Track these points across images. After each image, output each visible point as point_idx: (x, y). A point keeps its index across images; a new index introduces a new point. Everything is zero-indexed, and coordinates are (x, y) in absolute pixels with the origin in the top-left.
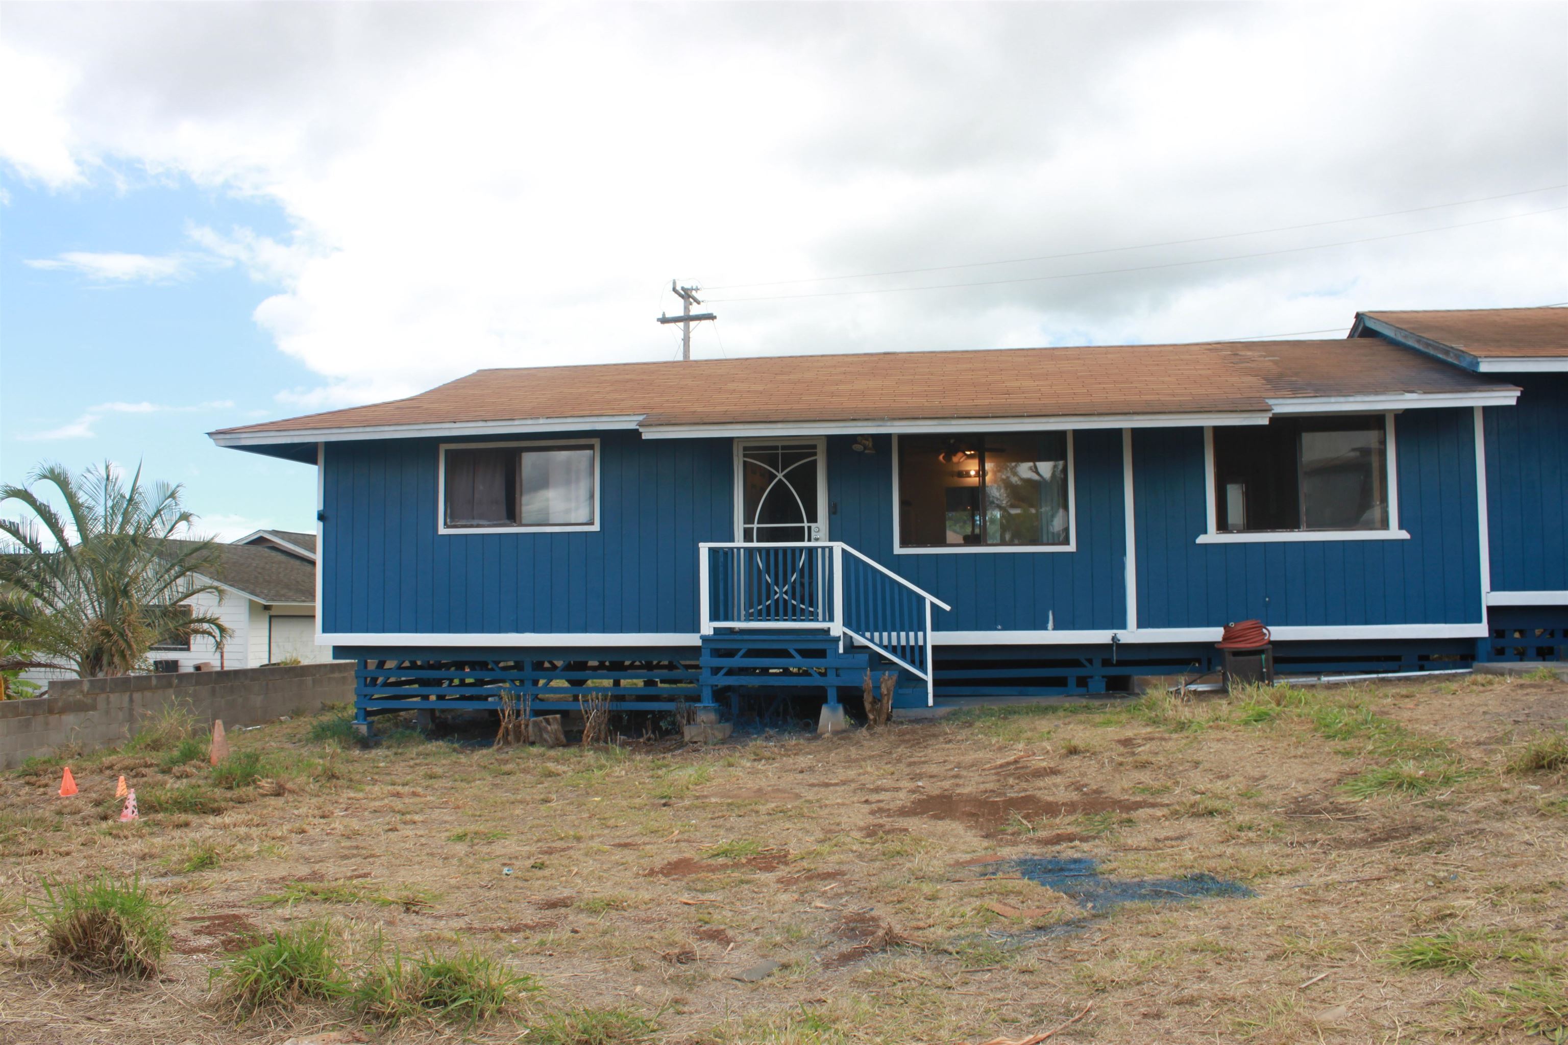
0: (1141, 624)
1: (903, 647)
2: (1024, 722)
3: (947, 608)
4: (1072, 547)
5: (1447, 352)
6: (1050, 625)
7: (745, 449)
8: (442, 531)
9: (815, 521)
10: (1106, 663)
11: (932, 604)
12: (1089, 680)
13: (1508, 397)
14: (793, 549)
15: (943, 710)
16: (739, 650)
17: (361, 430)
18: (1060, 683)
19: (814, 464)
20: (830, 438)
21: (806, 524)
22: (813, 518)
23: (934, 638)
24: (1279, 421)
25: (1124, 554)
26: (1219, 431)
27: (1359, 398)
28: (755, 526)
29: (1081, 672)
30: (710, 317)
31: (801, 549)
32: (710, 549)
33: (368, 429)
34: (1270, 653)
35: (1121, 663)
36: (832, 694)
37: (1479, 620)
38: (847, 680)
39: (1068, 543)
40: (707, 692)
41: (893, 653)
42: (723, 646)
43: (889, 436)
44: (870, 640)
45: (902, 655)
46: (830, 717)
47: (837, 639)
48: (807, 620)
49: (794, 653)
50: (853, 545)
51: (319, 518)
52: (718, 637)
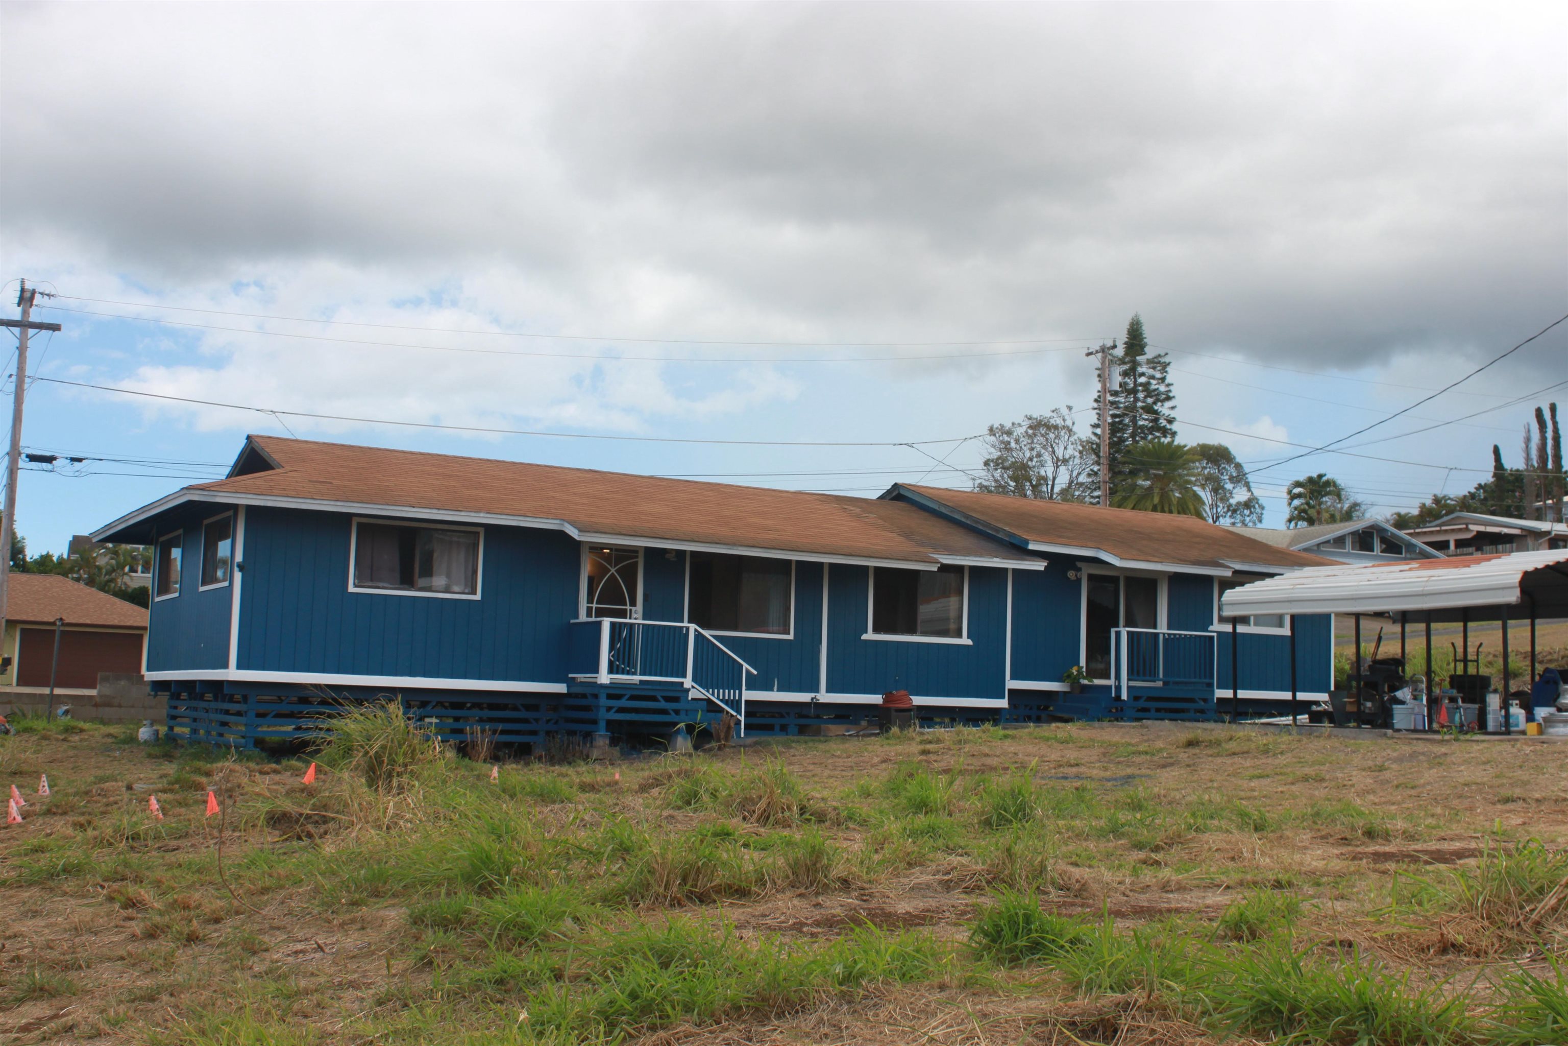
0: (828, 690)
1: (730, 700)
3: (755, 672)
4: (791, 637)
6: (776, 688)
7: (593, 551)
8: (351, 589)
9: (635, 605)
11: (747, 671)
13: (1039, 566)
14: (620, 624)
15: (750, 740)
16: (625, 695)
17: (332, 503)
19: (636, 564)
20: (647, 549)
21: (628, 607)
22: (633, 603)
23: (747, 695)
25: (821, 643)
26: (877, 569)
27: (970, 558)
28: (594, 605)
29: (784, 721)
30: (55, 328)
31: (626, 624)
32: (611, 622)
33: (339, 503)
35: (816, 716)
36: (683, 728)
37: (1003, 697)
39: (789, 633)
40: (602, 724)
41: (721, 701)
42: (614, 692)
43: (685, 551)
44: (708, 691)
45: (726, 702)
46: (683, 743)
47: (688, 690)
48: (672, 676)
49: (660, 698)
50: (703, 628)
51: (236, 569)
52: (612, 685)
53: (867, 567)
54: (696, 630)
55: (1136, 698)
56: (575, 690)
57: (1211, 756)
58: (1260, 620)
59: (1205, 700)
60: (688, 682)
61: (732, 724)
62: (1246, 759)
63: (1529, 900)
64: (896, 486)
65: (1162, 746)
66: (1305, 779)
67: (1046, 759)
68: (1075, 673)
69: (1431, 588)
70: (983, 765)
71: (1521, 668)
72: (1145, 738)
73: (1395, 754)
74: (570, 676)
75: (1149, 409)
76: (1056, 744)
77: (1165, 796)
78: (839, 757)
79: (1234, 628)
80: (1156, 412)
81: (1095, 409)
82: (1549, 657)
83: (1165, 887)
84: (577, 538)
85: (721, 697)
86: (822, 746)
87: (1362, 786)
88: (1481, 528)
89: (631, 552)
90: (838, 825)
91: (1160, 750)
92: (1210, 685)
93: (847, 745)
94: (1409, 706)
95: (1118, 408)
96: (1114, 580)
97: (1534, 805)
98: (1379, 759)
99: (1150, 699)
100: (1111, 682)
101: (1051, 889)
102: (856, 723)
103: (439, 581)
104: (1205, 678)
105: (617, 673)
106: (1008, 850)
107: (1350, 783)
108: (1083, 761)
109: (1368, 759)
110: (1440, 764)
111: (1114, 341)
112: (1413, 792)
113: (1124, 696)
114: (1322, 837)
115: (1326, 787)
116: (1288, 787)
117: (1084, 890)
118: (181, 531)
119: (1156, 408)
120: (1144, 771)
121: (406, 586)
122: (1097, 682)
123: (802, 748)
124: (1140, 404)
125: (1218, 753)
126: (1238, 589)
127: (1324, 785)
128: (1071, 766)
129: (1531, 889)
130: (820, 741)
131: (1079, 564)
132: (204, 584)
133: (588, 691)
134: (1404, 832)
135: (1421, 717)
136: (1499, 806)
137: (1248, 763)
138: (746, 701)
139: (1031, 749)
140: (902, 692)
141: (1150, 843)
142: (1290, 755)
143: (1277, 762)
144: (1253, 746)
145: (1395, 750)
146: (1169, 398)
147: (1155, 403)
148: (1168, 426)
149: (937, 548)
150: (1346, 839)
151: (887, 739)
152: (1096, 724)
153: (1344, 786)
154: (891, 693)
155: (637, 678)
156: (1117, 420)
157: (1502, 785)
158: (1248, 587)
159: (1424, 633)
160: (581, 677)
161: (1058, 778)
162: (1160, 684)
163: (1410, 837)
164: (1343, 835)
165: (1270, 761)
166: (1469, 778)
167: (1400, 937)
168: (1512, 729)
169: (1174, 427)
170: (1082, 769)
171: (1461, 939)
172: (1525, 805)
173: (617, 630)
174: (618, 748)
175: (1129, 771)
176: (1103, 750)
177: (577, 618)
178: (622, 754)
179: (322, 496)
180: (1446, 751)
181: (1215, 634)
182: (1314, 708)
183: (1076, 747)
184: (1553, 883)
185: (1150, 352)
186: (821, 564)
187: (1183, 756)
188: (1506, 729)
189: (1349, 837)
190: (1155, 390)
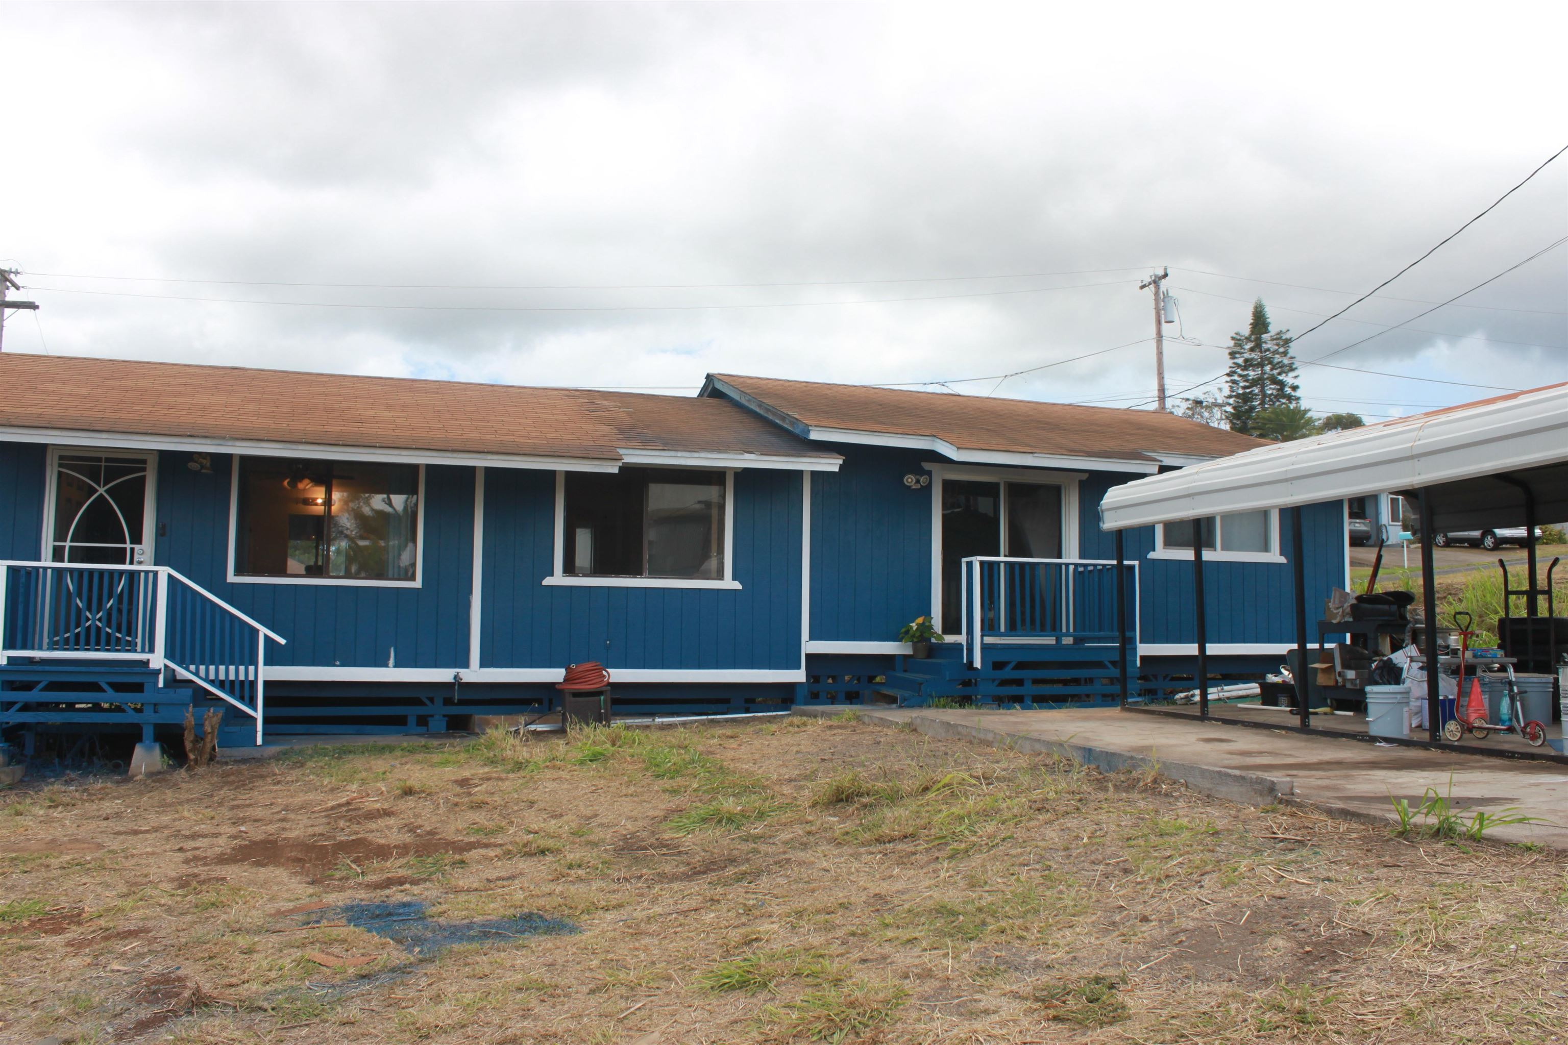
0: (482, 665)
1: (232, 682)
2: (358, 762)
3: (283, 641)
4: (418, 584)
5: (783, 419)
6: (392, 662)
7: (61, 458)
9: (140, 542)
10: (448, 702)
11: (266, 637)
12: (429, 719)
13: (831, 464)
14: (111, 572)
15: (273, 749)
16: (38, 682)
18: (399, 722)
20: (163, 454)
21: (128, 546)
22: (137, 538)
23: (266, 673)
24: (627, 470)
25: (471, 592)
26: (570, 476)
27: (703, 455)
28: (68, 544)
29: (423, 711)
30: (32, 306)
32: (9, 567)
34: (609, 693)
35: (462, 702)
36: (148, 732)
37: (799, 668)
38: (166, 717)
41: (220, 688)
43: (229, 457)
47: (157, 672)
48: (125, 650)
49: (105, 686)
50: (181, 571)
52: (10, 668)
53: (553, 473)
54: (170, 576)
55: (998, 666)
58: (1231, 542)
64: (710, 378)
68: (915, 628)
75: (1274, 381)
79: (1198, 555)
80: (1282, 384)
81: (1227, 382)
89: (135, 459)
92: (1131, 638)
95: (1247, 381)
96: (990, 490)
99: (1020, 666)
100: (962, 639)
113: (977, 664)
119: (1280, 378)
124: (1266, 376)
138: (269, 683)
146: (1292, 370)
147: (1279, 374)
148: (1293, 394)
156: (1248, 391)
162: (1068, 640)
169: (1298, 394)
173: (24, 580)
182: (1271, 678)
185: (1273, 329)
190: (1279, 363)
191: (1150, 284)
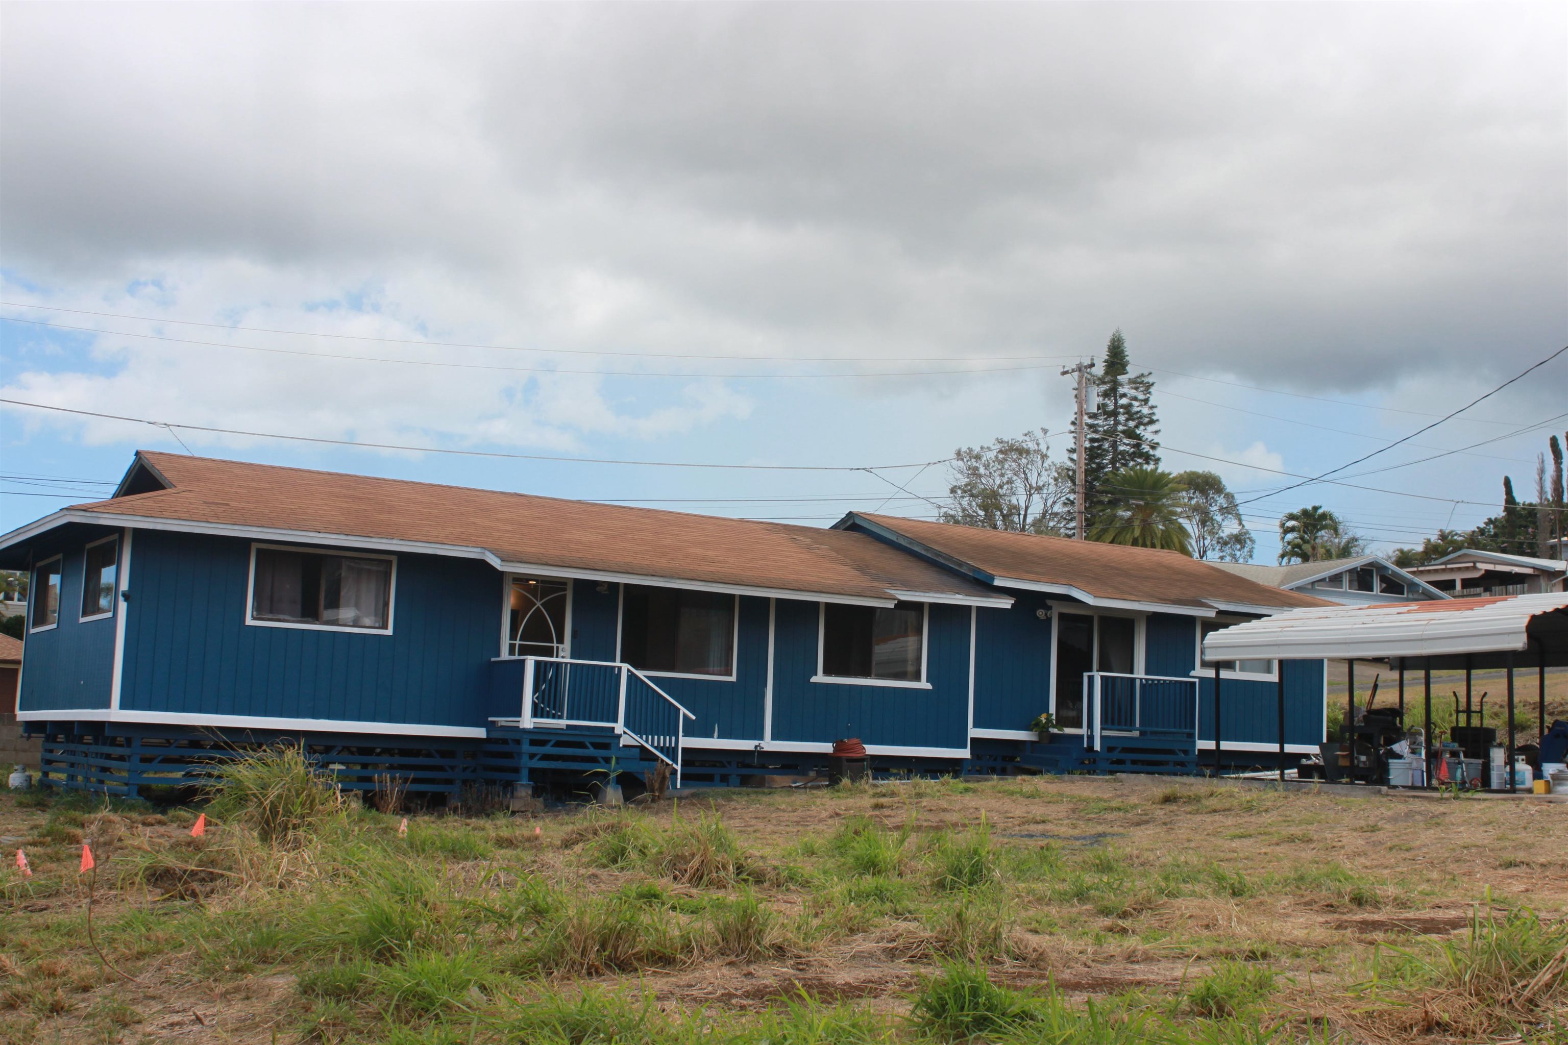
0: (774, 737)
3: (694, 717)
4: (733, 678)
5: (959, 565)
6: (716, 734)
7: (514, 581)
8: (249, 621)
9: (562, 642)
10: (740, 765)
11: (685, 715)
13: (1006, 603)
14: (546, 663)
15: (687, 792)
17: (231, 527)
19: (564, 597)
21: (555, 645)
22: (561, 640)
23: (684, 742)
24: (900, 605)
25: (765, 685)
26: (828, 606)
27: (931, 595)
28: (518, 642)
29: (724, 771)
31: (552, 663)
32: (536, 661)
34: (867, 762)
35: (759, 765)
36: (613, 779)
37: (965, 747)
38: (624, 767)
39: (731, 675)
40: (525, 773)
41: (656, 748)
42: (538, 737)
43: (617, 584)
44: (641, 738)
45: (661, 750)
46: (613, 794)
47: (619, 736)
48: (602, 720)
49: (589, 745)
50: (636, 667)
51: (121, 599)
52: (536, 730)
53: (818, 603)
54: (629, 670)
56: (495, 735)
57: (1190, 813)
58: (1246, 665)
59: (1186, 752)
60: (619, 727)
61: (668, 774)
62: (1227, 816)
63: (1521, 976)
64: (850, 515)
65: (1137, 802)
66: (1291, 839)
67: (1011, 815)
68: (1044, 721)
69: (1431, 632)
70: (941, 821)
71: (1529, 720)
72: (1119, 793)
73: (1390, 813)
74: (490, 719)
75: (1130, 434)
76: (1021, 799)
77: (1137, 857)
78: (784, 811)
79: (1217, 674)
80: (1138, 437)
81: (1073, 432)
82: (1560, 709)
83: (1130, 958)
84: (499, 568)
85: (656, 744)
86: (765, 799)
87: (1352, 847)
88: (1490, 567)
89: (557, 585)
90: (778, 886)
91: (1135, 806)
92: (1191, 736)
93: (793, 798)
94: (1407, 760)
95: (1096, 432)
96: (1088, 620)
97: (1539, 870)
98: (1372, 818)
99: (1125, 750)
100: (1083, 731)
101: (1005, 958)
102: (804, 773)
103: (347, 613)
104: (1186, 728)
105: (542, 717)
106: (959, 915)
107: (1340, 844)
108: (1050, 818)
109: (1360, 819)
110: (1438, 824)
111: (1092, 359)
112: (1408, 855)
113: (1097, 747)
114: (1306, 904)
115: (1314, 849)
116: (1272, 847)
117: (1042, 960)
118: (60, 556)
119: (1138, 432)
120: (1116, 829)
121: (310, 619)
122: (1068, 731)
123: (743, 800)
124: (1120, 428)
125: (1197, 810)
126: (1222, 631)
127: (1312, 846)
128: (1037, 823)
129: (1525, 962)
130: (764, 793)
131: (1049, 602)
132: (85, 614)
133: (509, 736)
134: (1395, 899)
135: (1420, 772)
136: (1501, 872)
137: (1229, 821)
138: (683, 749)
139: (993, 803)
140: (855, 741)
141: (1117, 908)
142: (1275, 812)
143: (1261, 820)
144: (1235, 802)
145: (1389, 809)
146: (1152, 422)
147: (1137, 427)
148: (1151, 452)
149: (893, 583)
150: (1332, 906)
151: (838, 791)
152: (1066, 777)
153: (1334, 847)
154: (842, 741)
155: (563, 723)
156: (1096, 444)
157: (1505, 848)
158: (1233, 629)
159: (1423, 681)
160: (502, 721)
161: (1022, 836)
162: (1136, 734)
163: (1402, 904)
164: (1329, 902)
165: (1253, 819)
166: (1469, 840)
167: (1381, 1014)
168: (1518, 786)
169: (1158, 453)
170: (1049, 827)
171: (1446, 1017)
172: (1528, 870)
173: (542, 670)
174: (541, 799)
175: (1100, 829)
176: (1072, 805)
177: (499, 656)
178: (546, 806)
179: (218, 519)
180: (1445, 811)
181: (1197, 680)
182: (1304, 761)
183: (1043, 802)
184: (1547, 957)
185: (1132, 371)
186: (767, 600)
187: (1160, 813)
188: (1512, 786)
189: (1334, 903)
190: (1137, 412)
191: (1073, 371)
